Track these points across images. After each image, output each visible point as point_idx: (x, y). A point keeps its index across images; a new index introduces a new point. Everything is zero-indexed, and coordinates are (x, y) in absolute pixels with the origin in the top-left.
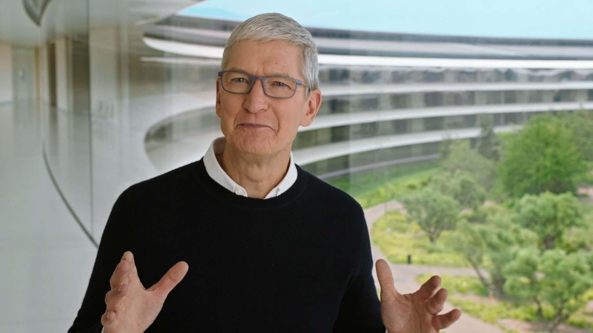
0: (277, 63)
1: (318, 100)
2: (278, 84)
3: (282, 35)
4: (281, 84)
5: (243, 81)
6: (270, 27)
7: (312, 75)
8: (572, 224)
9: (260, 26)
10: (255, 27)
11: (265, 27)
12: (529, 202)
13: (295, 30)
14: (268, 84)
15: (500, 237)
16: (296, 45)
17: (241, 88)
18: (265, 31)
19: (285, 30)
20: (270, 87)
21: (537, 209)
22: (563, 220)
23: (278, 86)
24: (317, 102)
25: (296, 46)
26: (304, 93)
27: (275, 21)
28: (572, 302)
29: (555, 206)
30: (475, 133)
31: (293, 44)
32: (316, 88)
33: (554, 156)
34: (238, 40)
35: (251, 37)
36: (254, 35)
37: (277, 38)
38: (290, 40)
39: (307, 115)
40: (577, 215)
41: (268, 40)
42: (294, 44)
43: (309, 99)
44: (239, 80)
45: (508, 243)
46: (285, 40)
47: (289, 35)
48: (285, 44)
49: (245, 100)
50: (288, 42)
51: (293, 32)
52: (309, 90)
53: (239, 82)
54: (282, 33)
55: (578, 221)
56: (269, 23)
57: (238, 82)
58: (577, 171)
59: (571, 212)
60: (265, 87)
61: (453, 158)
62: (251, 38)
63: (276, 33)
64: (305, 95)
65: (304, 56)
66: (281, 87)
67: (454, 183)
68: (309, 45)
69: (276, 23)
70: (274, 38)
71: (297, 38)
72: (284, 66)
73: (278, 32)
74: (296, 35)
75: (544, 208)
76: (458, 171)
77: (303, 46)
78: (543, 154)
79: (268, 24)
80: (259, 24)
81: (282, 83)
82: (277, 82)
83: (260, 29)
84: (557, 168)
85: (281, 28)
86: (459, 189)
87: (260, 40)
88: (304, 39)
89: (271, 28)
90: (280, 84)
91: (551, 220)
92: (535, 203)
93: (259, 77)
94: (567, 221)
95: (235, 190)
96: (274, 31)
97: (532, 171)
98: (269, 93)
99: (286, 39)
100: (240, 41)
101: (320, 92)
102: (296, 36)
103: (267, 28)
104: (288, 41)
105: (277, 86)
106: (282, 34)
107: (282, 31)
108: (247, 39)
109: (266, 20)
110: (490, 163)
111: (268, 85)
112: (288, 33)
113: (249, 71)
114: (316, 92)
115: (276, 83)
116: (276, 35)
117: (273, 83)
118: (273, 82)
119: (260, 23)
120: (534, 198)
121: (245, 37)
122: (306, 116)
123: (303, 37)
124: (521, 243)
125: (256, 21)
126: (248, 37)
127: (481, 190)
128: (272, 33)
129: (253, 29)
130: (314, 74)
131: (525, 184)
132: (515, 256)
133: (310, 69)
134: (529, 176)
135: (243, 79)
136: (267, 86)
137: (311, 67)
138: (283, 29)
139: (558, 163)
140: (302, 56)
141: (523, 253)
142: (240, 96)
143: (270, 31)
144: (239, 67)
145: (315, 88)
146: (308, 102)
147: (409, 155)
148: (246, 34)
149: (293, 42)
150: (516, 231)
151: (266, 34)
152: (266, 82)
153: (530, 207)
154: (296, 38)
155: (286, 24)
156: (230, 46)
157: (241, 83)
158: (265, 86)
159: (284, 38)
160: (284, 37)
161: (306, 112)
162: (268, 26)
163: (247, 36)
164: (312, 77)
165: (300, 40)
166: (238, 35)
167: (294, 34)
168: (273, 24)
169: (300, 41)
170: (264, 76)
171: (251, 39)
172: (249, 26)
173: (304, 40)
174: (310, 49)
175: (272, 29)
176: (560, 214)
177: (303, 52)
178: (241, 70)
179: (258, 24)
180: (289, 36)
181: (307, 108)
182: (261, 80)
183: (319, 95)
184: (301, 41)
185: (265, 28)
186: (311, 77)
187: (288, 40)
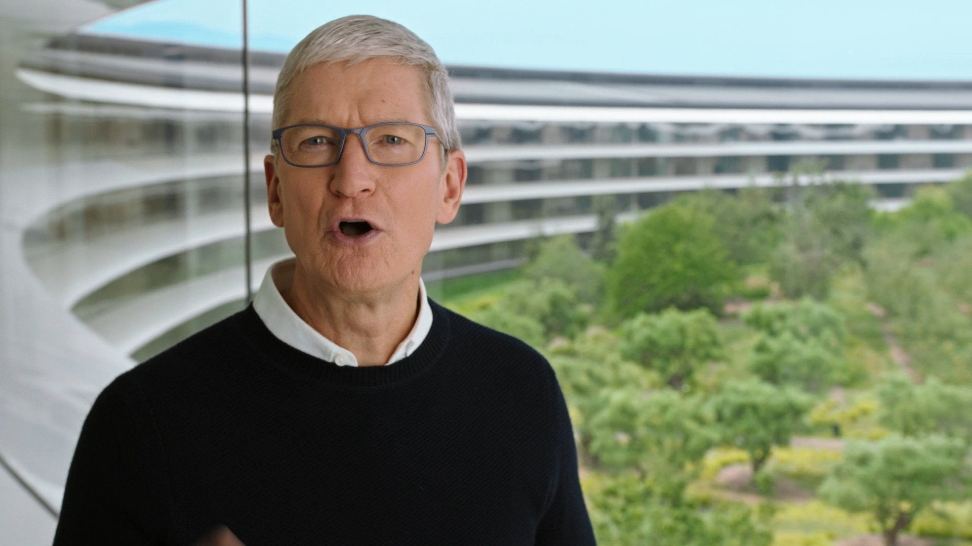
0: (383, 101)
1: (461, 171)
2: (390, 140)
3: (385, 48)
4: (396, 139)
5: (322, 142)
6: (360, 35)
7: (448, 121)
8: (708, 357)
9: (342, 36)
10: (334, 39)
11: (352, 37)
12: (645, 324)
13: (406, 39)
14: (371, 141)
15: (590, 374)
16: (415, 65)
17: (321, 155)
18: (354, 44)
19: (390, 39)
20: (376, 146)
21: (655, 335)
22: (694, 352)
23: (391, 145)
24: (459, 176)
25: (413, 66)
26: (439, 156)
27: (369, 24)
28: (689, 467)
29: (682, 331)
30: (587, 224)
31: (408, 62)
32: (457, 147)
33: (687, 255)
34: (302, 69)
35: (328, 57)
36: (333, 53)
37: (377, 54)
38: (402, 56)
39: (446, 200)
40: (715, 343)
41: (363, 58)
42: (410, 63)
43: (448, 171)
44: (314, 141)
45: (601, 382)
46: (392, 56)
47: (398, 47)
48: (394, 63)
49: (332, 178)
50: (399, 60)
51: (405, 42)
52: (446, 151)
53: (316, 146)
54: (385, 44)
55: (715, 352)
56: (357, 29)
57: (312, 146)
58: (721, 278)
59: (705, 338)
60: (367, 148)
61: (544, 262)
62: (328, 59)
63: (375, 45)
64: (440, 160)
65: (431, 86)
66: (398, 147)
67: (540, 299)
68: (435, 67)
69: (370, 28)
70: (373, 53)
71: (413, 52)
72: (398, 106)
73: (378, 44)
74: (411, 48)
75: (665, 333)
76: (546, 281)
77: (425, 66)
78: (671, 253)
79: (357, 31)
80: (341, 33)
81: (398, 138)
82: (388, 136)
83: (343, 42)
84: (691, 273)
85: (381, 35)
86: (546, 308)
87: (345, 63)
88: (426, 55)
89: (364, 37)
90: (393, 139)
91: (676, 351)
92: (652, 326)
93: (354, 129)
94: (701, 352)
95: (334, 358)
96: (371, 41)
97: (654, 279)
98: (375, 159)
99: (395, 54)
100: (305, 69)
101: (463, 155)
102: (411, 50)
103: (357, 37)
104: (400, 57)
105: (389, 144)
106: (385, 46)
107: (384, 40)
108: (321, 63)
109: (351, 24)
110: (599, 268)
111: (372, 143)
112: (396, 44)
113: (334, 122)
114: (456, 155)
115: (385, 139)
116: (374, 48)
117: (381, 139)
118: (380, 137)
119: (341, 30)
120: (653, 318)
121: (316, 60)
122: (444, 203)
123: (424, 51)
124: (620, 383)
125: (333, 29)
126: (322, 58)
127: (585, 309)
128: (367, 46)
129: (331, 42)
130: (450, 122)
131: (646, 299)
132: (606, 402)
133: (443, 109)
134: (651, 286)
135: (321, 137)
136: (370, 144)
137: (445, 107)
138: (385, 37)
139: (693, 266)
140: (426, 84)
141: (617, 397)
142: (322, 170)
143: (362, 43)
144: (313, 117)
145: (454, 149)
146: (445, 176)
147: (488, 259)
148: (317, 53)
149: (407, 60)
150: (615, 366)
151: (356, 48)
152: (367, 137)
153: (646, 332)
154: (411, 53)
155: (389, 28)
156: (287, 82)
157: (318, 147)
158: (367, 146)
159: (391, 54)
160: (391, 51)
161: (443, 196)
162: (357, 34)
163: (320, 57)
164: (448, 124)
165: (419, 56)
166: (300, 58)
167: (409, 46)
168: (366, 30)
169: (420, 58)
170: (363, 127)
171: (328, 61)
172: (321, 39)
173: (427, 57)
174: (438, 73)
175: (365, 39)
176: (690, 343)
177: (429, 78)
178: (319, 121)
179: (336, 33)
180: (399, 49)
181: (444, 189)
182: (357, 135)
183: (461, 161)
184: (422, 57)
185: (352, 39)
186: (446, 125)
187: (398, 56)
